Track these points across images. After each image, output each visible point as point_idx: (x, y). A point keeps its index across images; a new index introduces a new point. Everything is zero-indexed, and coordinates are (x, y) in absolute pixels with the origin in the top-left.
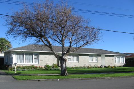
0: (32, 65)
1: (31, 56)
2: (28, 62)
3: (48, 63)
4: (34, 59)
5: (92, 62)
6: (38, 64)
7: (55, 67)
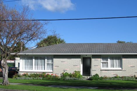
0: (43, 73)
1: (43, 61)
2: (39, 68)
3: (67, 70)
4: (46, 64)
6: (52, 71)
7: (74, 76)
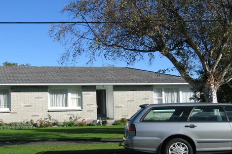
5: (65, 108)
